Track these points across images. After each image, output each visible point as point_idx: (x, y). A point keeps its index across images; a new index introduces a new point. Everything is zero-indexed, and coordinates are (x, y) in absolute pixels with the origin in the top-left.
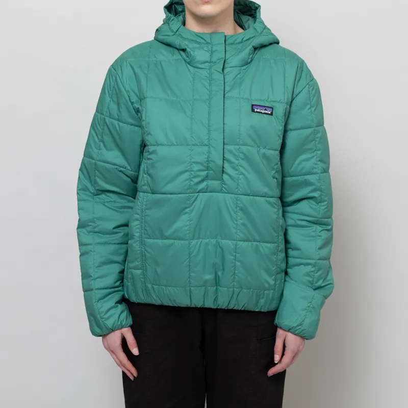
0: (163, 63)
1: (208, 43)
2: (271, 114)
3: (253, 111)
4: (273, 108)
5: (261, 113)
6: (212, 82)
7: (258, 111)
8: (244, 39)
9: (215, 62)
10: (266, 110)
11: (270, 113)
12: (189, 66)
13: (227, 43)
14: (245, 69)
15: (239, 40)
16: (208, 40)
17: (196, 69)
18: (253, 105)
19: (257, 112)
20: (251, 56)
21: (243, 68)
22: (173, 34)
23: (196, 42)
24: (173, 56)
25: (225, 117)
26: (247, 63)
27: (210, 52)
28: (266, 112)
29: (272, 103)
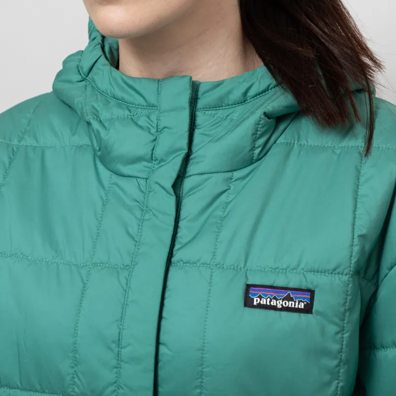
0: (48, 155)
1: (151, 106)
2: (308, 309)
3: (248, 303)
4: (312, 292)
5: (274, 308)
6: (147, 217)
7: (263, 302)
8: (252, 92)
9: (162, 160)
10: (289, 298)
11: (302, 306)
12: (101, 167)
13: (200, 104)
14: (243, 178)
15: (237, 94)
16: (152, 99)
17: (115, 178)
18: (248, 287)
19: (260, 306)
20: (261, 141)
21: (237, 174)
22: (80, 78)
23: (121, 103)
24: (73, 135)
25: (163, 323)
26: (251, 161)
27: (153, 130)
28: (290, 304)
29: (310, 276)
